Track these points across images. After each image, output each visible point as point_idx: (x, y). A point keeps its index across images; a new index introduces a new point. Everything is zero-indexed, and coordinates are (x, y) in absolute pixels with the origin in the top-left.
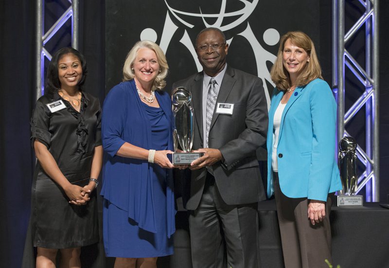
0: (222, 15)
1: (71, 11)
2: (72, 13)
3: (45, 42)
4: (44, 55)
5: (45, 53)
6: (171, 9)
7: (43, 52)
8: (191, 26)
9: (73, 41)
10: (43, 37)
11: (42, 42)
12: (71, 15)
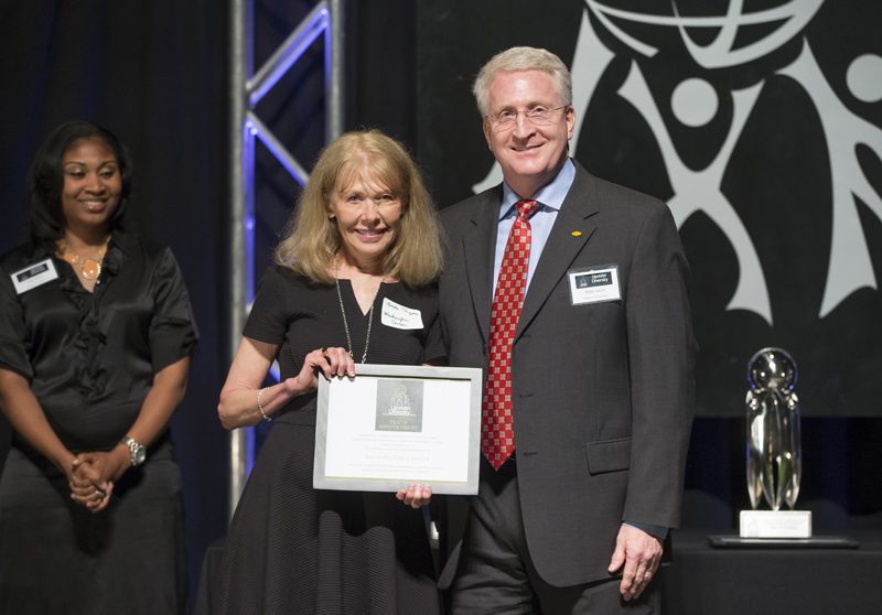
0: (733, 20)
1: (324, 12)
2: (325, 18)
3: (255, 97)
4: (254, 132)
5: (254, 126)
6: (596, 8)
7: (249, 124)
8: (649, 51)
9: (330, 93)
10: (250, 85)
11: (247, 96)
12: (325, 25)
